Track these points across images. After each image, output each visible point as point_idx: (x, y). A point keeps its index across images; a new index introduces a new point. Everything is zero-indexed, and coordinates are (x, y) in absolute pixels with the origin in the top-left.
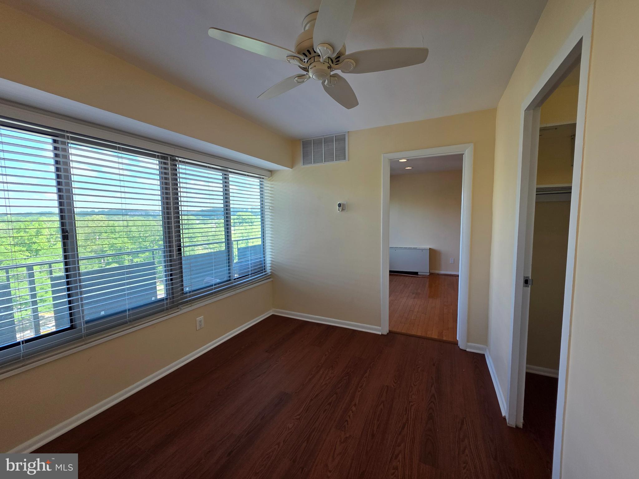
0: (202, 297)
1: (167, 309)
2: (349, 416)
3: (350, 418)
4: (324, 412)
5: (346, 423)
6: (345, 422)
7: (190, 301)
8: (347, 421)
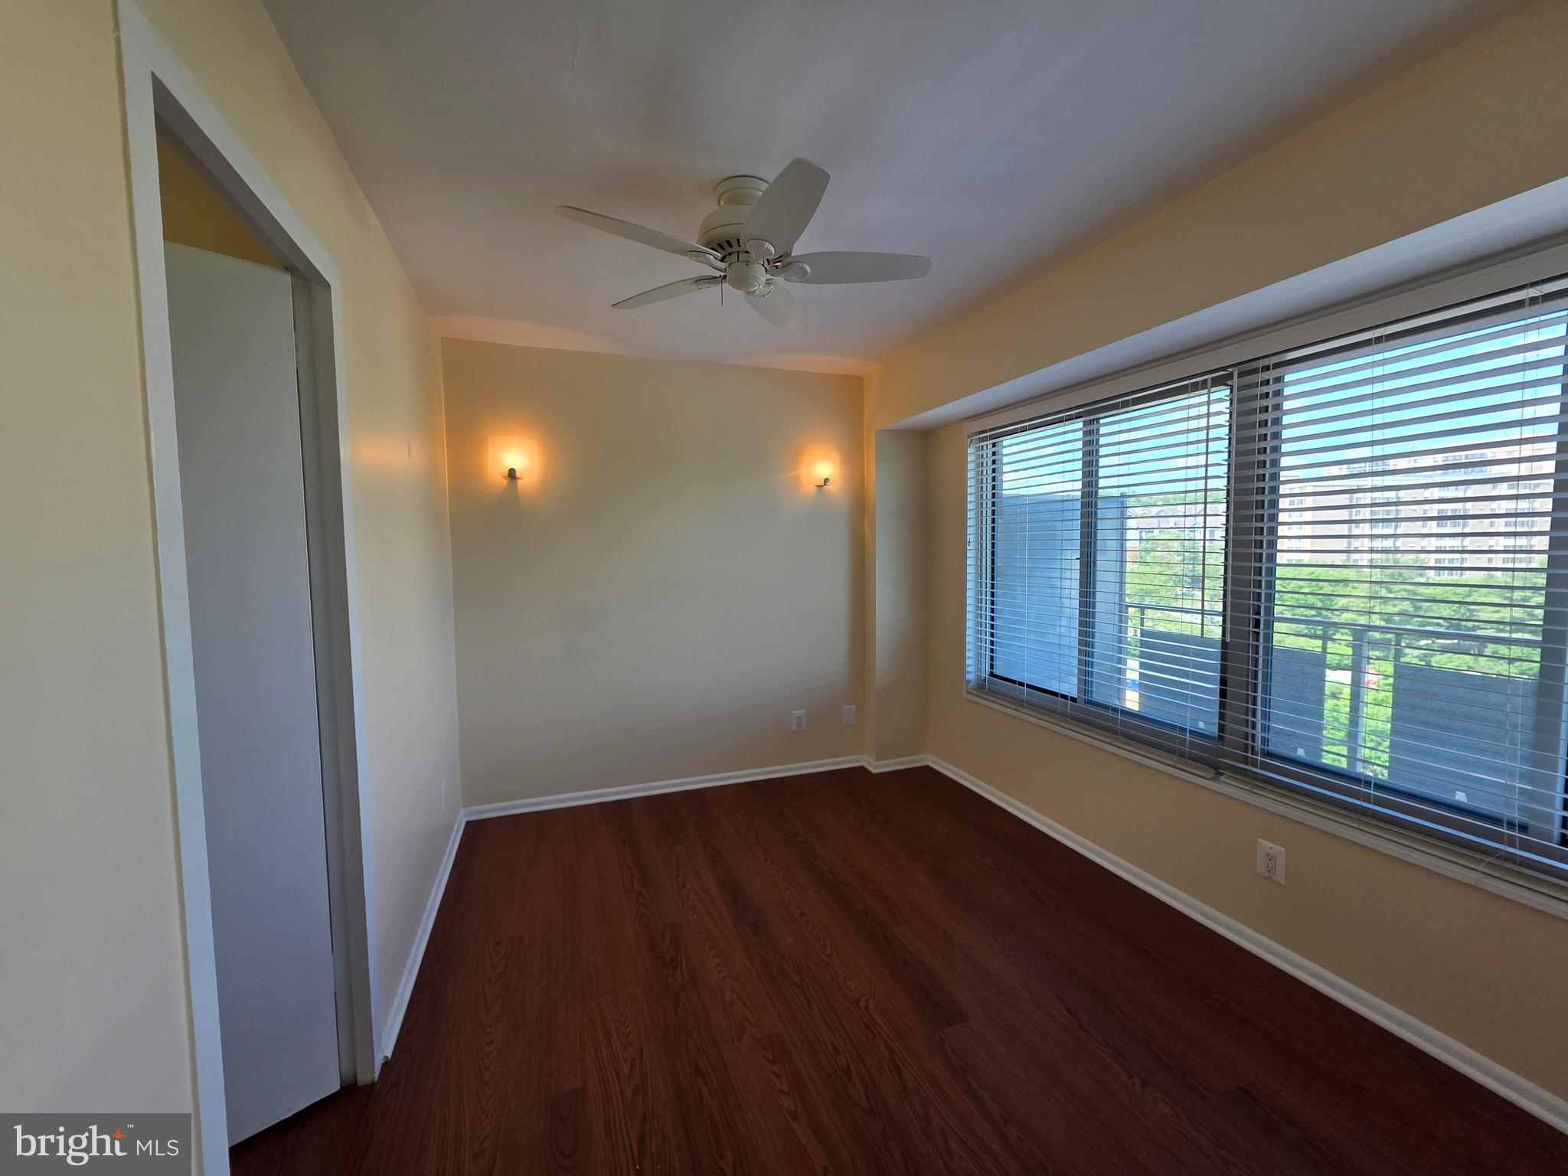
0: (1292, 791)
1: (1182, 755)
2: (778, 1076)
3: (774, 1074)
4: (835, 1047)
5: (771, 1058)
6: (774, 1058)
7: (1255, 776)
8: (774, 1062)
